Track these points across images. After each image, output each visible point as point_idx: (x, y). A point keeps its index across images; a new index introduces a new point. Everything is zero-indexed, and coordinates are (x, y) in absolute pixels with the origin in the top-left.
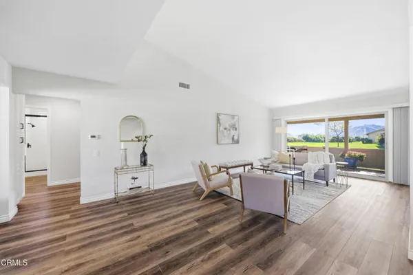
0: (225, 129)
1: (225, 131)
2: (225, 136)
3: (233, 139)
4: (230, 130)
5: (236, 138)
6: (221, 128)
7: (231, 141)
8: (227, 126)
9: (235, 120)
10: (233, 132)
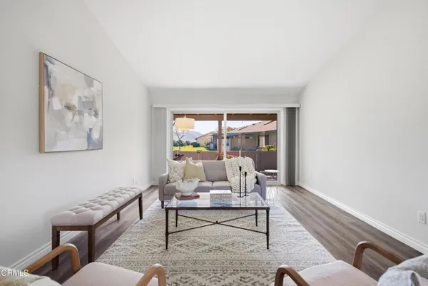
0: (69, 107)
1: (69, 115)
2: (67, 130)
3: (89, 137)
4: (81, 113)
5: (95, 136)
6: (57, 104)
7: (83, 144)
8: (75, 102)
9: (94, 89)
10: (89, 121)
